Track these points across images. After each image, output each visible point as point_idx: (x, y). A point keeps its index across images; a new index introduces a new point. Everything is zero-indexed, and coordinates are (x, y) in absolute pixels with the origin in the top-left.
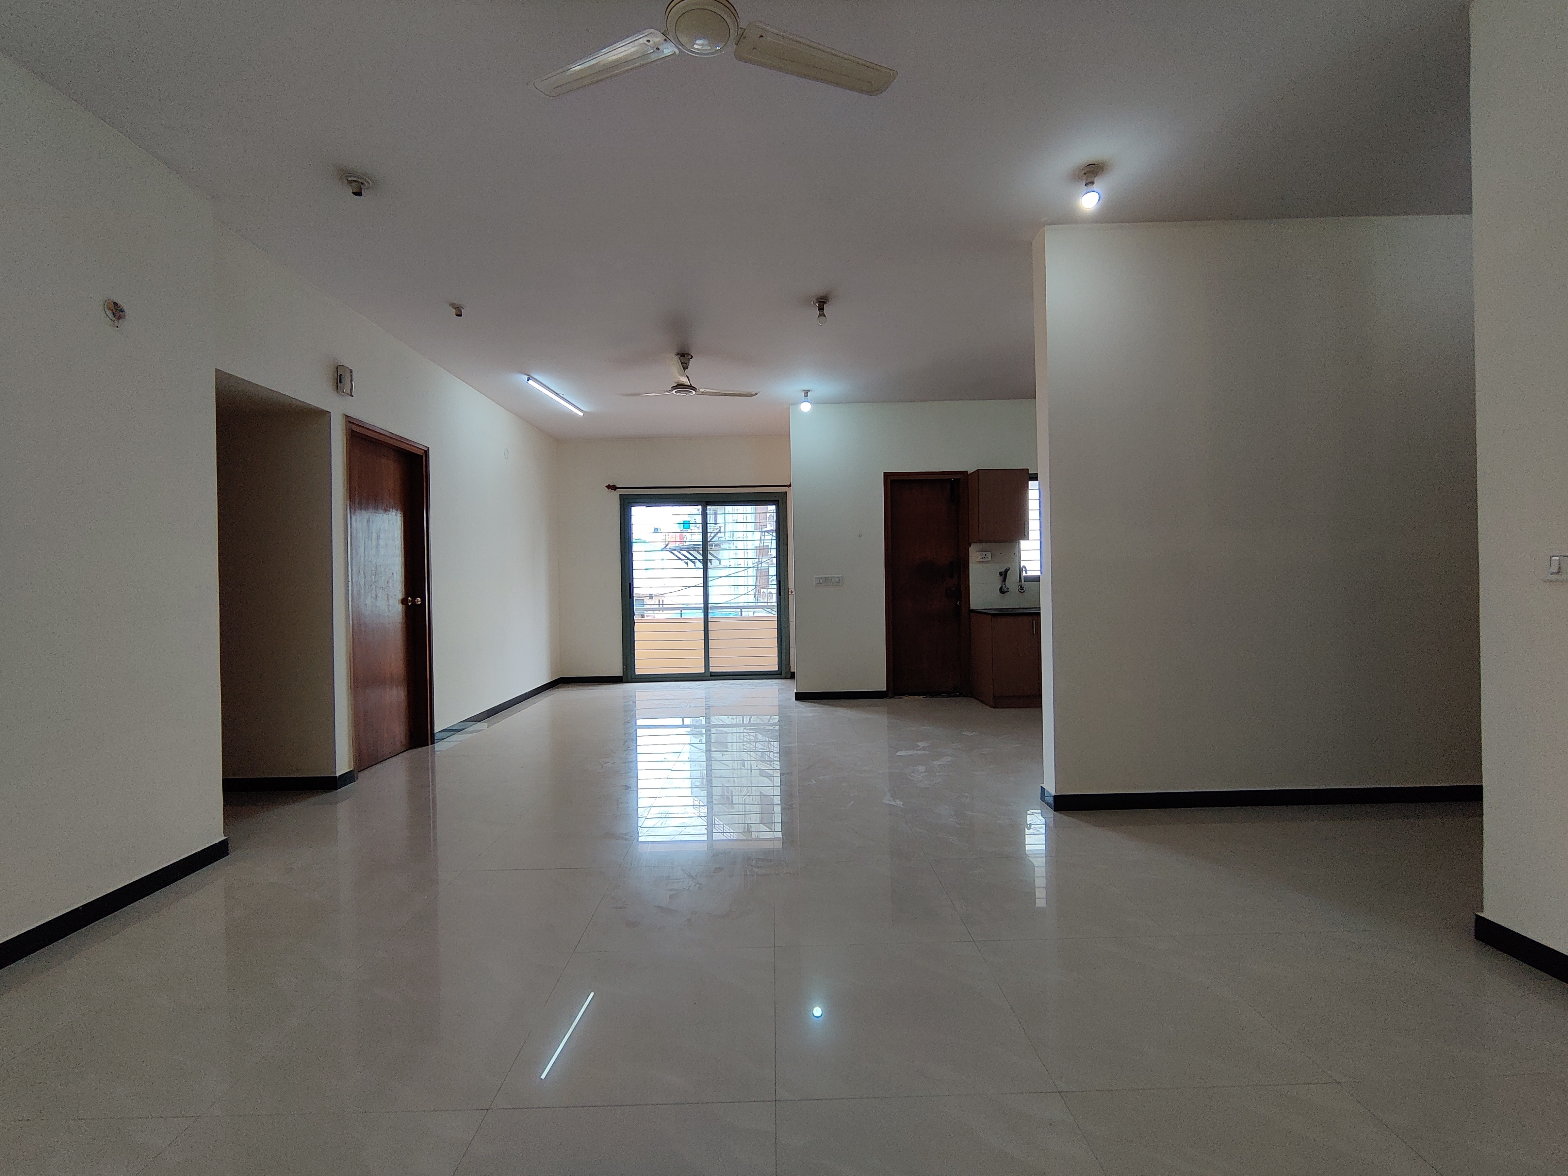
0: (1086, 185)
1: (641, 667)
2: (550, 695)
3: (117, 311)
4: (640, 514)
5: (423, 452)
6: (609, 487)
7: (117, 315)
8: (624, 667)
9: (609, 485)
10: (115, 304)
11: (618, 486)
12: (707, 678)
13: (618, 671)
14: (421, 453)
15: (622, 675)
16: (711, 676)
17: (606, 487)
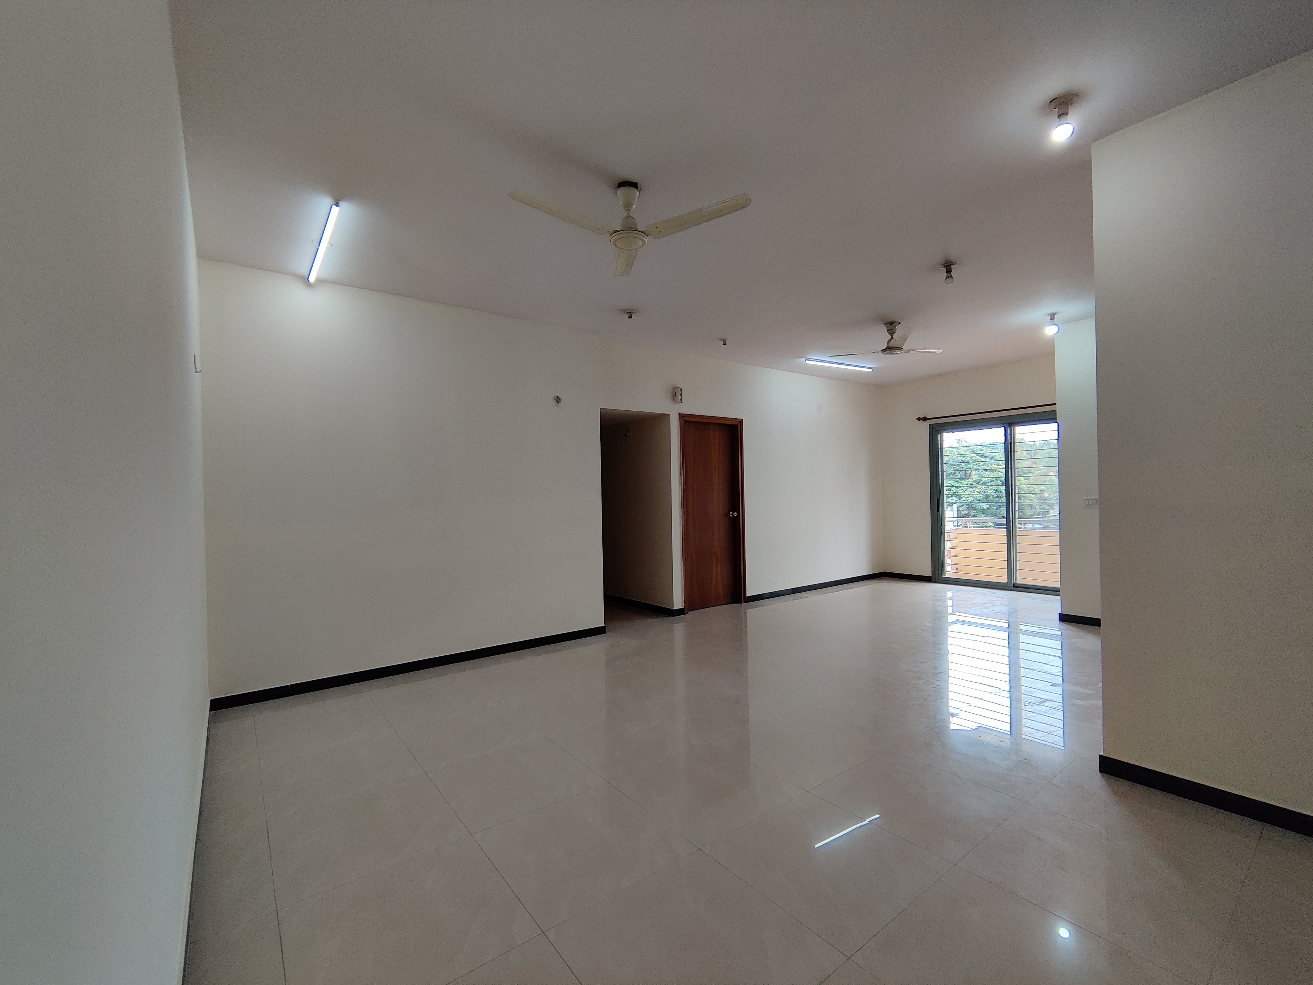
0: (1058, 117)
1: (949, 571)
2: (868, 585)
3: (558, 400)
4: (949, 439)
5: (739, 422)
6: (919, 419)
7: (558, 401)
8: (933, 569)
9: (919, 417)
10: (557, 397)
11: (928, 417)
12: (1010, 588)
13: (928, 572)
14: (735, 423)
15: (931, 576)
16: (1014, 586)
17: (917, 419)
